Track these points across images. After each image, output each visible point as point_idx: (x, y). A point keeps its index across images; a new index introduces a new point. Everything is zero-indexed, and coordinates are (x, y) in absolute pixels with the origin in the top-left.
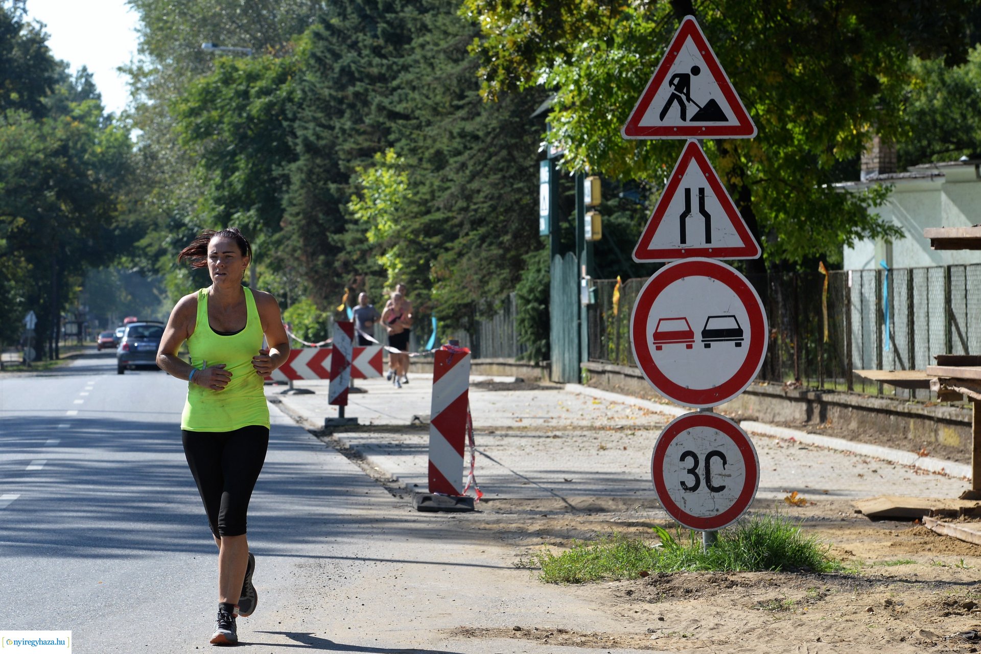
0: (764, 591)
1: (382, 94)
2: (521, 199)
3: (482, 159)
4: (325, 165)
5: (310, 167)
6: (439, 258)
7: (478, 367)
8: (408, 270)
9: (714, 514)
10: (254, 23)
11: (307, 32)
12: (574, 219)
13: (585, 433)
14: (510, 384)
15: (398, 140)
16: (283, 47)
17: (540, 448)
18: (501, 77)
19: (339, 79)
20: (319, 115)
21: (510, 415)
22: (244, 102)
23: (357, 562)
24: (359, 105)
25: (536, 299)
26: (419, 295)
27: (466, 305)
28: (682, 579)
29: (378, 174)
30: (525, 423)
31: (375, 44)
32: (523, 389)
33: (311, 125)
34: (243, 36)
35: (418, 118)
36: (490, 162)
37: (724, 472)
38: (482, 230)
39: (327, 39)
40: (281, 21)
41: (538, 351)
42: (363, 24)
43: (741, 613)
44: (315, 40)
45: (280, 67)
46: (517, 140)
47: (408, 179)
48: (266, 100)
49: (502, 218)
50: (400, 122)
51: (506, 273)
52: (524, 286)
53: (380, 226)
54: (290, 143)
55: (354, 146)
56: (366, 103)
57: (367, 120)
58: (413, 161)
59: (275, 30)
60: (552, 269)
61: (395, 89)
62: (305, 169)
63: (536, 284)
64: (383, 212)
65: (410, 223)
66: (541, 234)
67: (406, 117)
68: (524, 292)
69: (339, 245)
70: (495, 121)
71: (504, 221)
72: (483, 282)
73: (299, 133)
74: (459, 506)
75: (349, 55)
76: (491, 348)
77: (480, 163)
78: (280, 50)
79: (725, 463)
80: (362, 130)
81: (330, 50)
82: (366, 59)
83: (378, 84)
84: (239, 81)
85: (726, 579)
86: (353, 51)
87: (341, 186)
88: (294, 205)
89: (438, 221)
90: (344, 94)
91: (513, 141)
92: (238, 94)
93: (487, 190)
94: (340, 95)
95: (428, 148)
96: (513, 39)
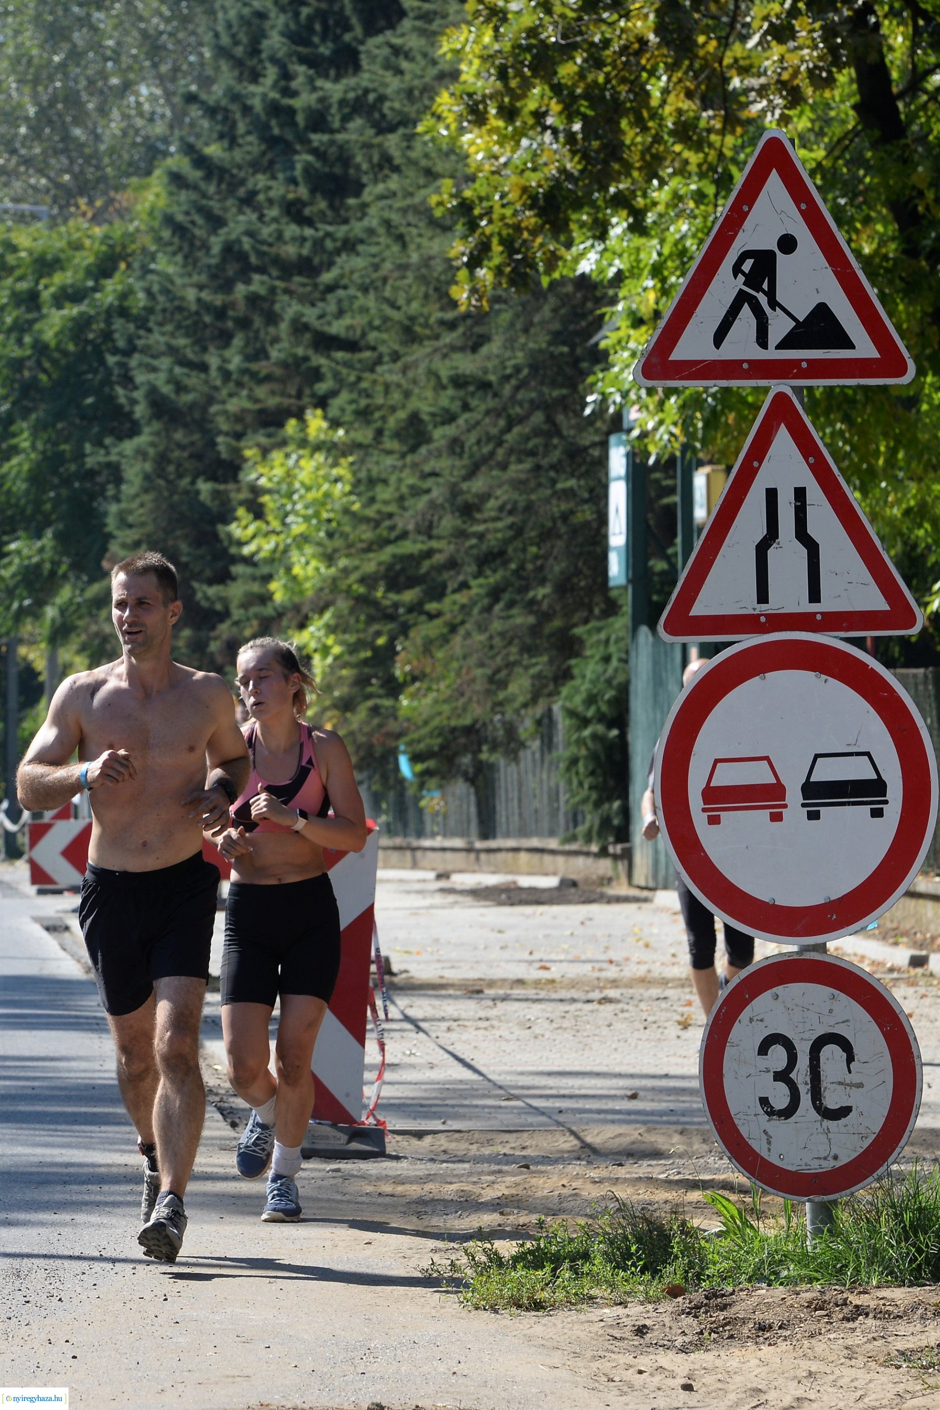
0: (919, 1327)
1: (302, 299)
2: (572, 512)
3: (494, 431)
4: (192, 443)
5: (161, 448)
6: (412, 633)
7: (492, 856)
8: (353, 659)
9: (829, 1165)
10: (56, 153)
11: (157, 172)
12: (676, 554)
13: (669, 993)
14: (544, 890)
15: (334, 394)
16: (112, 201)
17: (566, 1024)
18: (497, 261)
19: (221, 267)
20: (181, 342)
21: (526, 956)
22: (30, 316)
23: (97, 1266)
24: (258, 322)
25: (601, 718)
26: (375, 710)
27: (469, 730)
28: (754, 1301)
29: (291, 462)
30: (555, 972)
31: (291, 196)
32: (569, 902)
33: (165, 363)
34: (32, 181)
35: (374, 349)
36: (508, 437)
37: (848, 1078)
38: (493, 578)
39: (195, 188)
40: (112, 151)
41: (606, 823)
42: (269, 156)
43: (860, 1374)
44: (173, 188)
45: (102, 243)
46: (564, 391)
47: (354, 473)
48: (73, 311)
49: (533, 550)
50: (339, 355)
51: (541, 663)
52: (577, 690)
53: (297, 570)
54: (122, 400)
55: (248, 405)
56: (272, 318)
57: (275, 353)
58: (364, 435)
59: (98, 168)
60: (633, 654)
61: (331, 288)
62: (151, 451)
63: (601, 686)
64: (303, 539)
65: (356, 562)
66: (612, 583)
67: (351, 346)
68: (577, 702)
69: (219, 607)
70: (520, 354)
71: (536, 557)
72: (497, 682)
73: (140, 378)
74: (355, 1146)
75: (241, 218)
76: (516, 818)
77: (489, 439)
78: (105, 208)
79: (850, 1059)
80: (264, 373)
81: (203, 211)
82: (274, 226)
83: (297, 279)
84: (18, 273)
85: (845, 1303)
86: (248, 210)
87: (222, 487)
88: (130, 526)
89: (411, 557)
90: (228, 299)
91: (556, 393)
92: (19, 299)
93: (504, 494)
94: (218, 300)
95: (393, 409)
96: (523, 182)
